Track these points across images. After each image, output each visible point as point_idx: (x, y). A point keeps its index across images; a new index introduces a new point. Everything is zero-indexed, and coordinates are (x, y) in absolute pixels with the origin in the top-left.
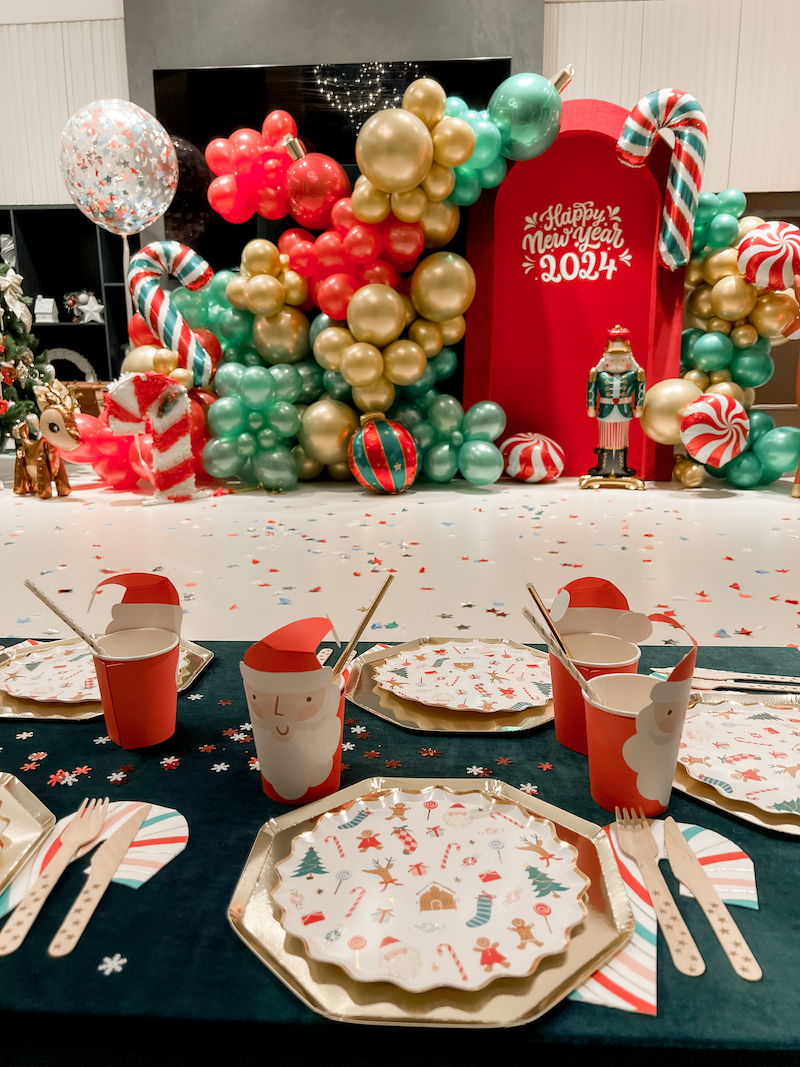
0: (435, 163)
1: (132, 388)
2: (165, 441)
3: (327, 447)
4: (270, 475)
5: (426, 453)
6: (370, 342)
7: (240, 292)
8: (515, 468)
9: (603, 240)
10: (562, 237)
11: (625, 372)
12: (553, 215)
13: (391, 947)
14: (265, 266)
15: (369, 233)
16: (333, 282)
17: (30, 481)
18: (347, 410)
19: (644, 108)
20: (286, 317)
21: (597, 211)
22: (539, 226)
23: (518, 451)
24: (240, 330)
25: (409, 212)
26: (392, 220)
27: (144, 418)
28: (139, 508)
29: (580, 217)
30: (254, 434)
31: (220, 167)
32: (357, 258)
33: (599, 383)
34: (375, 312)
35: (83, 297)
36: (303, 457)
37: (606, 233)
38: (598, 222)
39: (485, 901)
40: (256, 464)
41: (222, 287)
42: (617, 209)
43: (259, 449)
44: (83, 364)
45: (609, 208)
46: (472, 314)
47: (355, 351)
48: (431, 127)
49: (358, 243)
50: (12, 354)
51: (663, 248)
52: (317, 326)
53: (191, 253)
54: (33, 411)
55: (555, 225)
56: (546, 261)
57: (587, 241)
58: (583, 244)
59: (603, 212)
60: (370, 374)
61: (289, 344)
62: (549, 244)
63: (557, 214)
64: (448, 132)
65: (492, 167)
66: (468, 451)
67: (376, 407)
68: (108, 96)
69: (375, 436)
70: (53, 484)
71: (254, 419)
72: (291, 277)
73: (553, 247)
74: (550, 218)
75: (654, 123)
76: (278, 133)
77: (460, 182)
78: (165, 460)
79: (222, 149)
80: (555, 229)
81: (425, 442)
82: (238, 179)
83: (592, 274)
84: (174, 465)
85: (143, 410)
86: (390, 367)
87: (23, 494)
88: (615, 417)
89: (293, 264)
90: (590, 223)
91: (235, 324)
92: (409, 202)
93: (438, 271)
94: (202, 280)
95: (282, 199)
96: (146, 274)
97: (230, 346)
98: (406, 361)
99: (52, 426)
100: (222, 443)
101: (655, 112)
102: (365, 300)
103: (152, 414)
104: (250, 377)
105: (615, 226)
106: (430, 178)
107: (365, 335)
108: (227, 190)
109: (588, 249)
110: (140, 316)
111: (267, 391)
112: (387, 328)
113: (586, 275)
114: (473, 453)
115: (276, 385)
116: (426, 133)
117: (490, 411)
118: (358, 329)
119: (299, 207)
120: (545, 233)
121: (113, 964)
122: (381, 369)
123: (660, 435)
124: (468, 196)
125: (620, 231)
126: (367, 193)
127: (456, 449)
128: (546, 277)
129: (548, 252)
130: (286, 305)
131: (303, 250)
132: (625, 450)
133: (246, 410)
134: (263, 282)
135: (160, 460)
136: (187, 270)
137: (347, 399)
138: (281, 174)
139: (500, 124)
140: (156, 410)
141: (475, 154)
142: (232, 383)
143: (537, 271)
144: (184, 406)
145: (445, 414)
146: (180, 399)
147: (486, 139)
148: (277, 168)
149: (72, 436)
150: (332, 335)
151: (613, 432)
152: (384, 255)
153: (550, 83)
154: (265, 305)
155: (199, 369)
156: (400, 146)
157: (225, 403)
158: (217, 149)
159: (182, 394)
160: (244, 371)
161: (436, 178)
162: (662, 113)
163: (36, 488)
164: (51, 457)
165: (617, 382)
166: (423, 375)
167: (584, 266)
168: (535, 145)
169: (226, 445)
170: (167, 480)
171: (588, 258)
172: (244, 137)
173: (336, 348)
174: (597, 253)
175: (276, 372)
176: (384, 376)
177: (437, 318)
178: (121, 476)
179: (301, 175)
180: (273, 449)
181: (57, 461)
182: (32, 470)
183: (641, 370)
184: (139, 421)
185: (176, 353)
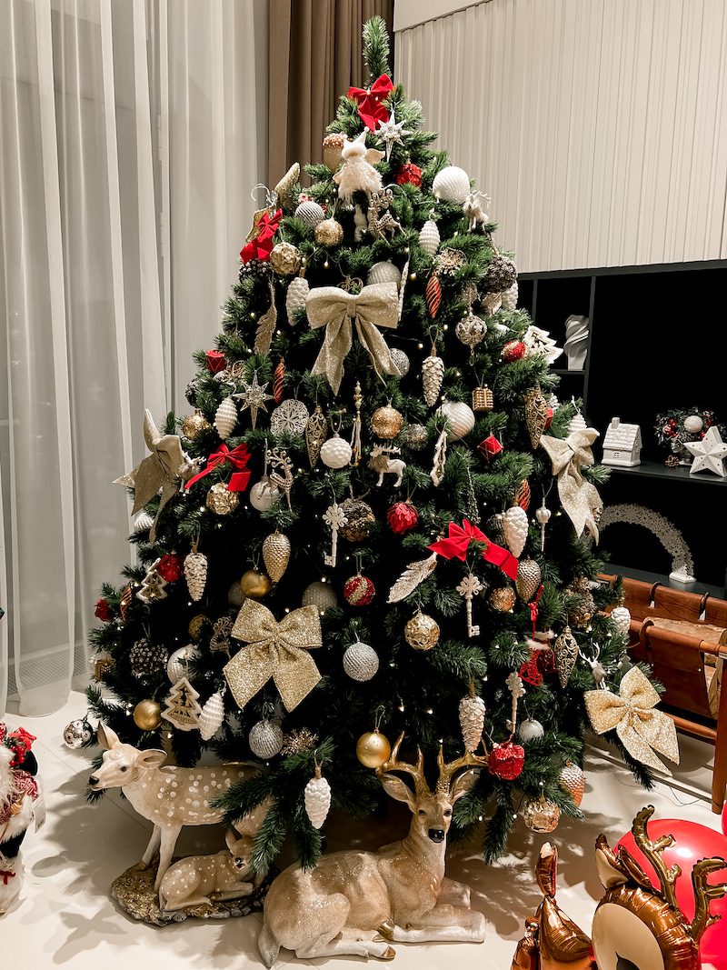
35: (693, 422)
44: (671, 540)
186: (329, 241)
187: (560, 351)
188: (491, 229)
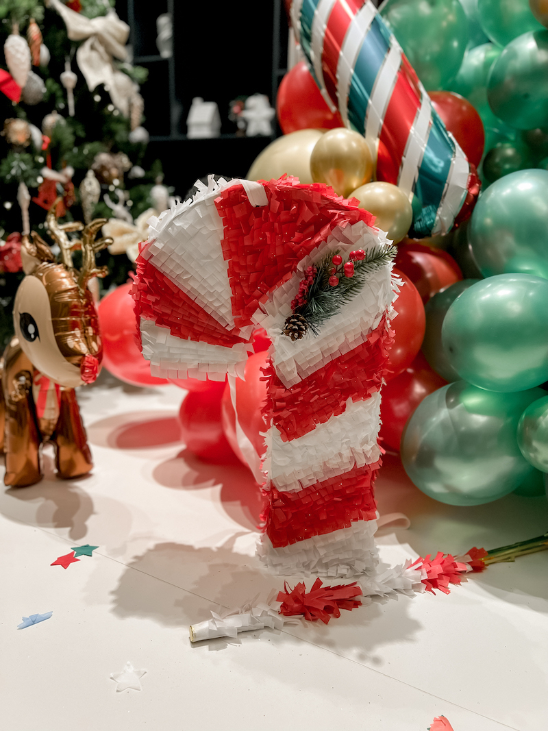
27: (244, 333)
84: (323, 477)
85: (245, 305)
100: (468, 410)
140: (287, 311)
146: (369, 277)
157: (500, 295)
159: (378, 258)
169: (480, 420)
178: (208, 434)
185: (373, 144)
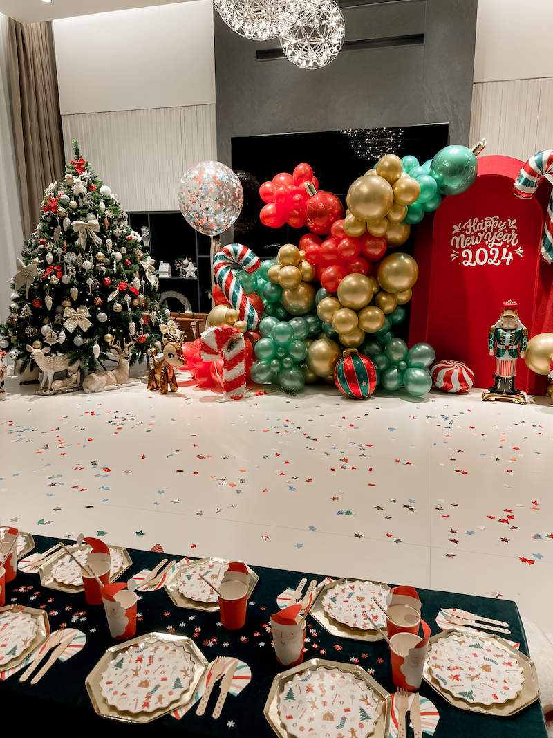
0: (395, 203)
1: (214, 335)
2: (230, 365)
3: (322, 367)
4: (288, 383)
5: (382, 374)
6: (350, 308)
7: (276, 274)
8: (441, 383)
9: (504, 240)
10: (477, 238)
11: (514, 329)
12: (472, 225)
13: (312, 731)
14: (290, 260)
15: (353, 243)
16: (330, 271)
17: (156, 382)
18: (335, 345)
19: (533, 165)
20: (302, 289)
21: (501, 222)
22: (462, 232)
23: (443, 373)
24: (274, 295)
25: (378, 231)
26: (367, 235)
28: (215, 403)
29: (489, 226)
30: (280, 360)
31: (267, 198)
32: (346, 257)
33: (497, 334)
34: (354, 290)
35: (186, 262)
36: (308, 370)
37: (507, 236)
38: (501, 229)
39: (344, 719)
40: (280, 376)
41: (267, 270)
42: (515, 221)
43: (282, 368)
44: (184, 300)
45: (509, 220)
46: (416, 288)
47: (341, 314)
48: (392, 183)
49: (347, 249)
50: (149, 307)
51: (543, 250)
52: (320, 294)
53: (249, 251)
54: (158, 340)
55: (472, 231)
56: (466, 253)
57: (494, 241)
58: (491, 243)
59: (505, 223)
60: (350, 327)
61: (302, 304)
62: (468, 242)
63: (474, 224)
64: (403, 186)
65: (432, 200)
66: (409, 374)
67: (353, 345)
68: (206, 160)
69: (351, 363)
70: (169, 385)
71: (281, 352)
72: (306, 265)
73: (471, 245)
74: (470, 227)
75: (539, 172)
76: (302, 177)
77: (411, 210)
78: (229, 375)
79: (269, 187)
80: (472, 233)
81: (383, 366)
82: (277, 206)
83: (496, 262)
84: (235, 378)
86: (362, 322)
87: (152, 390)
88: (506, 357)
89: (307, 257)
90: (496, 230)
91: (272, 292)
92: (378, 226)
93: (395, 265)
94: (256, 266)
95: (302, 216)
96: (223, 264)
97: (268, 303)
98: (371, 319)
99: (170, 354)
100: (263, 364)
101: (540, 165)
102: (349, 283)
103: (224, 350)
104: (279, 328)
105: (513, 232)
106: (391, 211)
107: (348, 304)
108: (271, 213)
109: (494, 246)
110: (218, 287)
111: (289, 336)
112: (362, 300)
113: (492, 262)
114: (412, 376)
115: (294, 331)
116: (389, 187)
117: (425, 349)
118: (343, 299)
119: (313, 223)
120: (466, 236)
121: (231, 724)
122: (357, 324)
123: (537, 369)
124: (415, 219)
125: (516, 235)
126: (352, 220)
127: (402, 372)
128: (466, 263)
129: (467, 247)
130: (303, 281)
131: (314, 250)
132: (513, 378)
133: (276, 346)
134: (290, 270)
135: (227, 375)
136: (247, 261)
137: (335, 339)
138: (302, 203)
139: (437, 177)
140: (227, 348)
141: (420, 196)
142: (269, 328)
143: (460, 259)
144: (243, 344)
145: (396, 350)
147: (426, 187)
148: (301, 200)
149: (180, 360)
150: (328, 302)
151: (506, 366)
152: (362, 255)
153: (470, 151)
154: (291, 283)
155: (251, 320)
156: (373, 197)
157: (264, 342)
158: (266, 188)
159: (241, 339)
160: (277, 323)
161: (395, 211)
162: (545, 166)
163: (159, 385)
164: (168, 370)
165: (508, 336)
166: (383, 324)
167: (491, 257)
168: (459, 188)
169: (264, 366)
170: (230, 386)
171: (494, 251)
172: (282, 177)
173: (330, 310)
174: (500, 249)
175: (294, 322)
176: (359, 327)
177: (393, 292)
178: (205, 380)
179: (315, 205)
180: (290, 369)
181: (172, 373)
182: (158, 377)
183: (524, 328)
184: (217, 354)
185: (238, 311)
186: (74, 207)
187: (141, 238)
188: (119, 204)
